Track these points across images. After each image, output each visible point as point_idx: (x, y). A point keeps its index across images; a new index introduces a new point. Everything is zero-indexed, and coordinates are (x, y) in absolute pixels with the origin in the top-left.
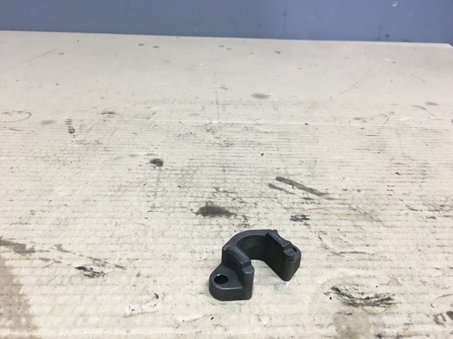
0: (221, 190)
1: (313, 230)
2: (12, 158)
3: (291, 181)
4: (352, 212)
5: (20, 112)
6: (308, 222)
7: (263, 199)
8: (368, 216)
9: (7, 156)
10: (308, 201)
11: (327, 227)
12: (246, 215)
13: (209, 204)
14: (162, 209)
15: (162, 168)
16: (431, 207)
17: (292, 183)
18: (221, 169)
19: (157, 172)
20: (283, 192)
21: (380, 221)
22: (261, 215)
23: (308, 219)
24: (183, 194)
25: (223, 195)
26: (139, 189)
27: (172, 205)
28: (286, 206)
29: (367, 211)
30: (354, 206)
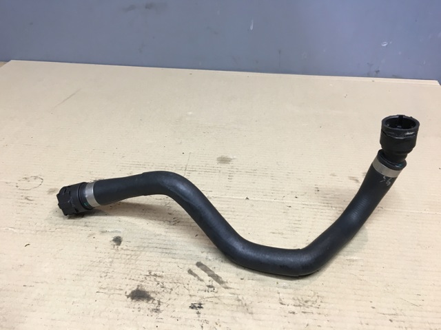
0: (153, 273)
1: (200, 319)
2: (22, 231)
3: (206, 267)
4: (237, 303)
5: (36, 178)
6: (200, 310)
7: (179, 284)
8: (245, 308)
9: (19, 229)
10: (211, 289)
11: (212, 316)
12: (161, 300)
13: (140, 288)
14: (106, 291)
15: (120, 247)
16: (298, 301)
17: (206, 269)
18: (160, 250)
19: (114, 251)
20: (196, 278)
21: (252, 313)
22: (170, 302)
23: (202, 307)
24: (126, 276)
25: (152, 278)
26: (97, 268)
27: (114, 287)
28: (192, 293)
29: (248, 303)
30: (240, 297)
